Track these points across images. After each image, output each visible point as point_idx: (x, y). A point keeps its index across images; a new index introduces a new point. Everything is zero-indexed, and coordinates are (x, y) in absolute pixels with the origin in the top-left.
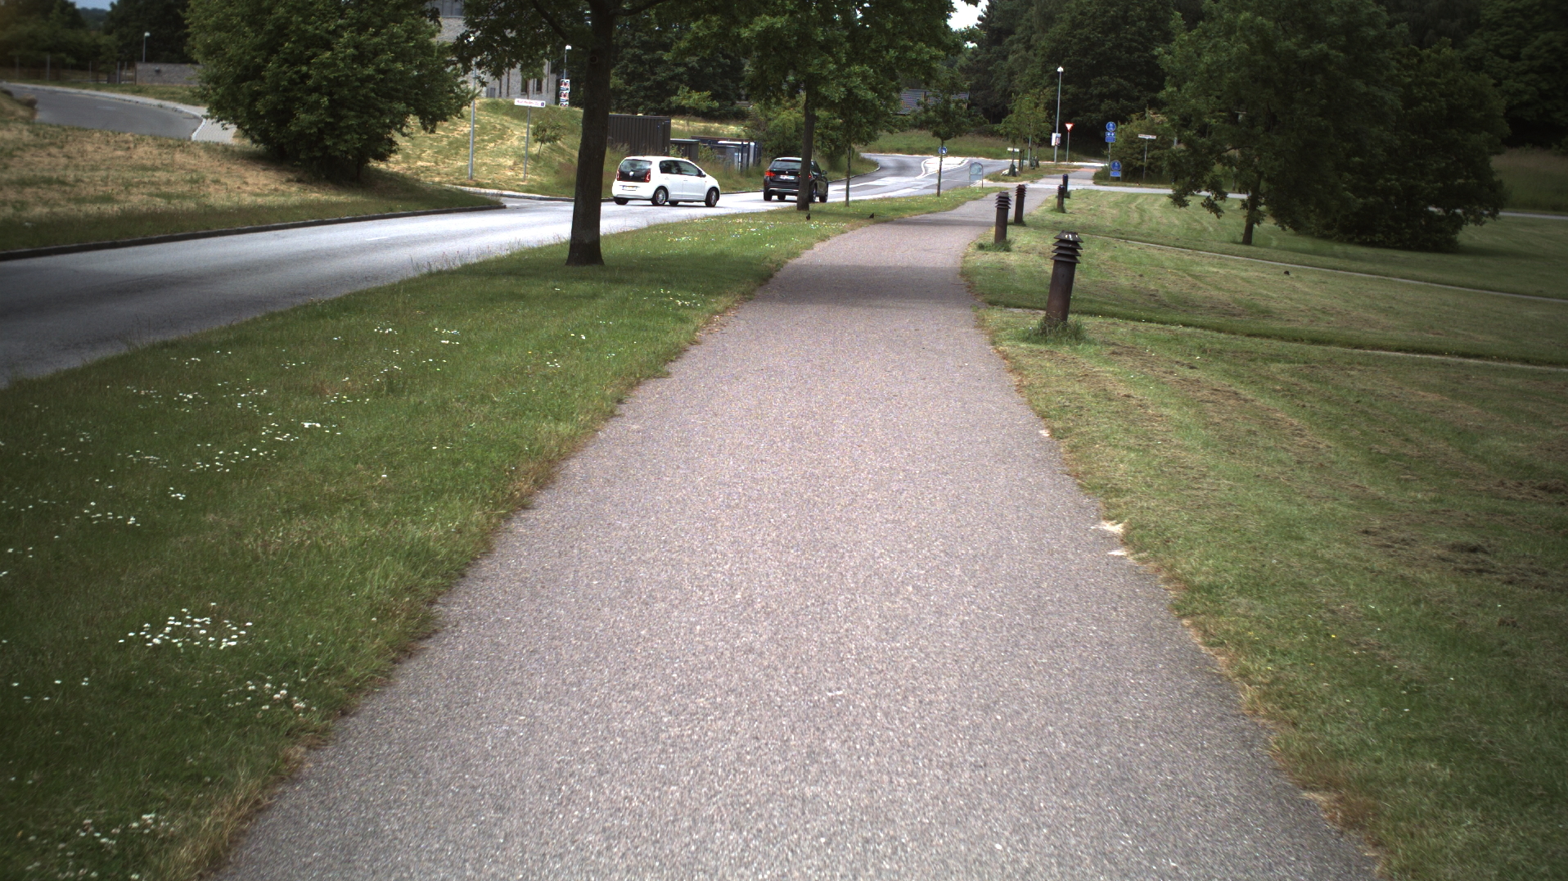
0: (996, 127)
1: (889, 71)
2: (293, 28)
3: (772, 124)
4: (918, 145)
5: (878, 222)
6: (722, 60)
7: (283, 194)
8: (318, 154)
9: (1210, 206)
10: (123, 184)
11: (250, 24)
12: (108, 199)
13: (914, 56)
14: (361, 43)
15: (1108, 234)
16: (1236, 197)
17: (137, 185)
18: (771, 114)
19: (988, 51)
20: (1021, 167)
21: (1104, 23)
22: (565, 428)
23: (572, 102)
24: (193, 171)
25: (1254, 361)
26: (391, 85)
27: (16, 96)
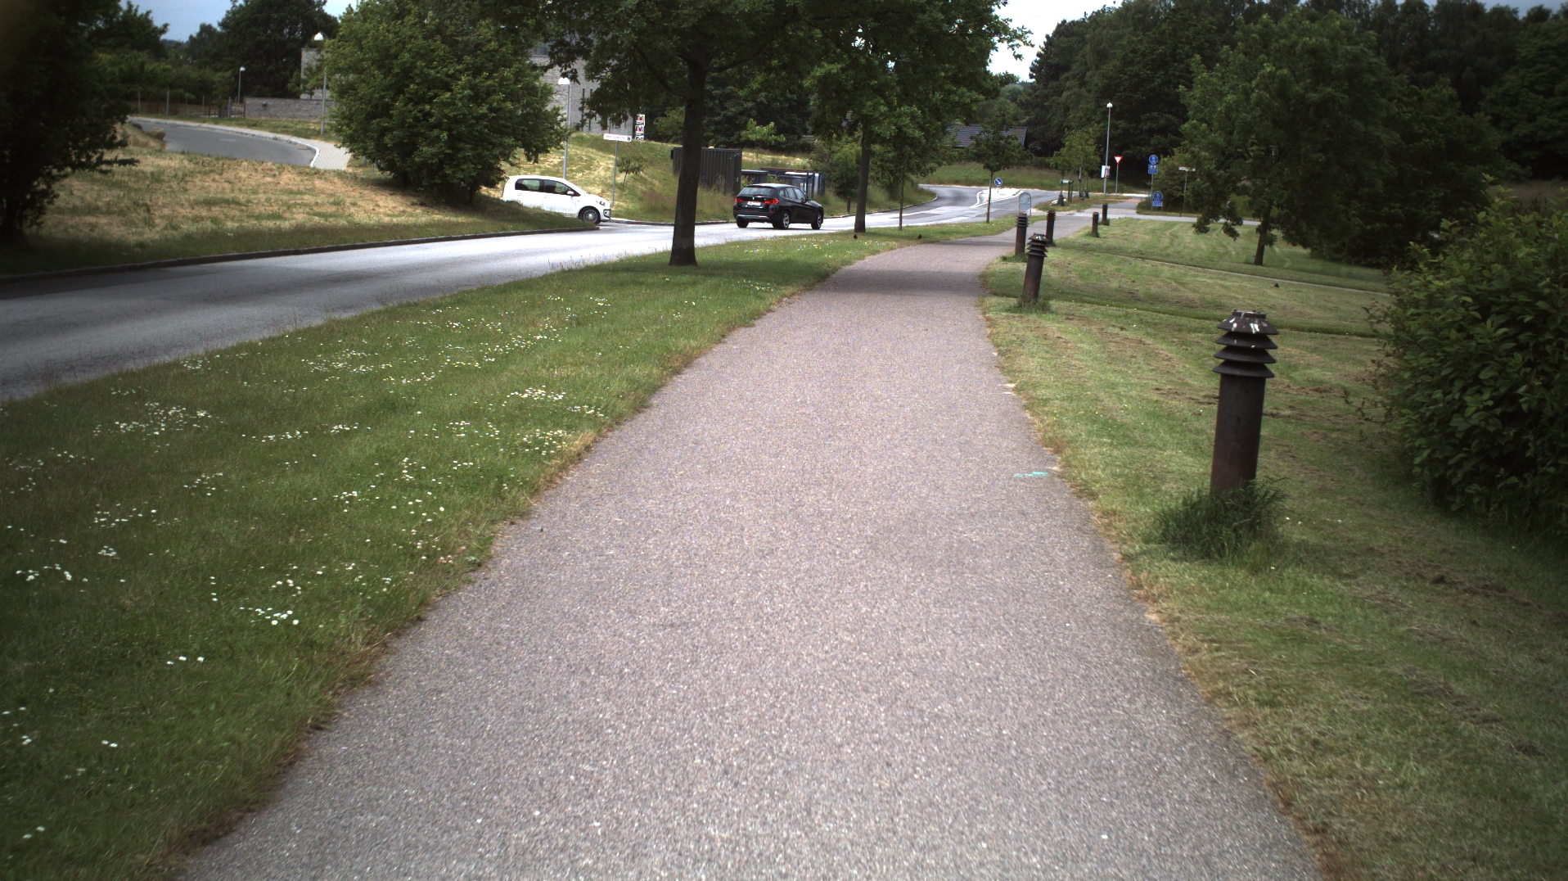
0: (1047, 160)
1: (936, 112)
2: (417, 71)
3: (835, 157)
4: (974, 177)
5: (924, 243)
6: (789, 95)
7: (411, 215)
8: (439, 181)
9: (1229, 231)
10: (284, 205)
11: (379, 68)
12: (277, 216)
13: (957, 99)
14: (476, 85)
15: (1129, 255)
16: (1250, 224)
17: (295, 205)
18: (834, 148)
19: (1046, 86)
20: (1070, 198)
21: (1153, 61)
22: (693, 343)
23: (647, 136)
24: (332, 195)
25: (1179, 330)
26: (502, 122)
27: (145, 129)
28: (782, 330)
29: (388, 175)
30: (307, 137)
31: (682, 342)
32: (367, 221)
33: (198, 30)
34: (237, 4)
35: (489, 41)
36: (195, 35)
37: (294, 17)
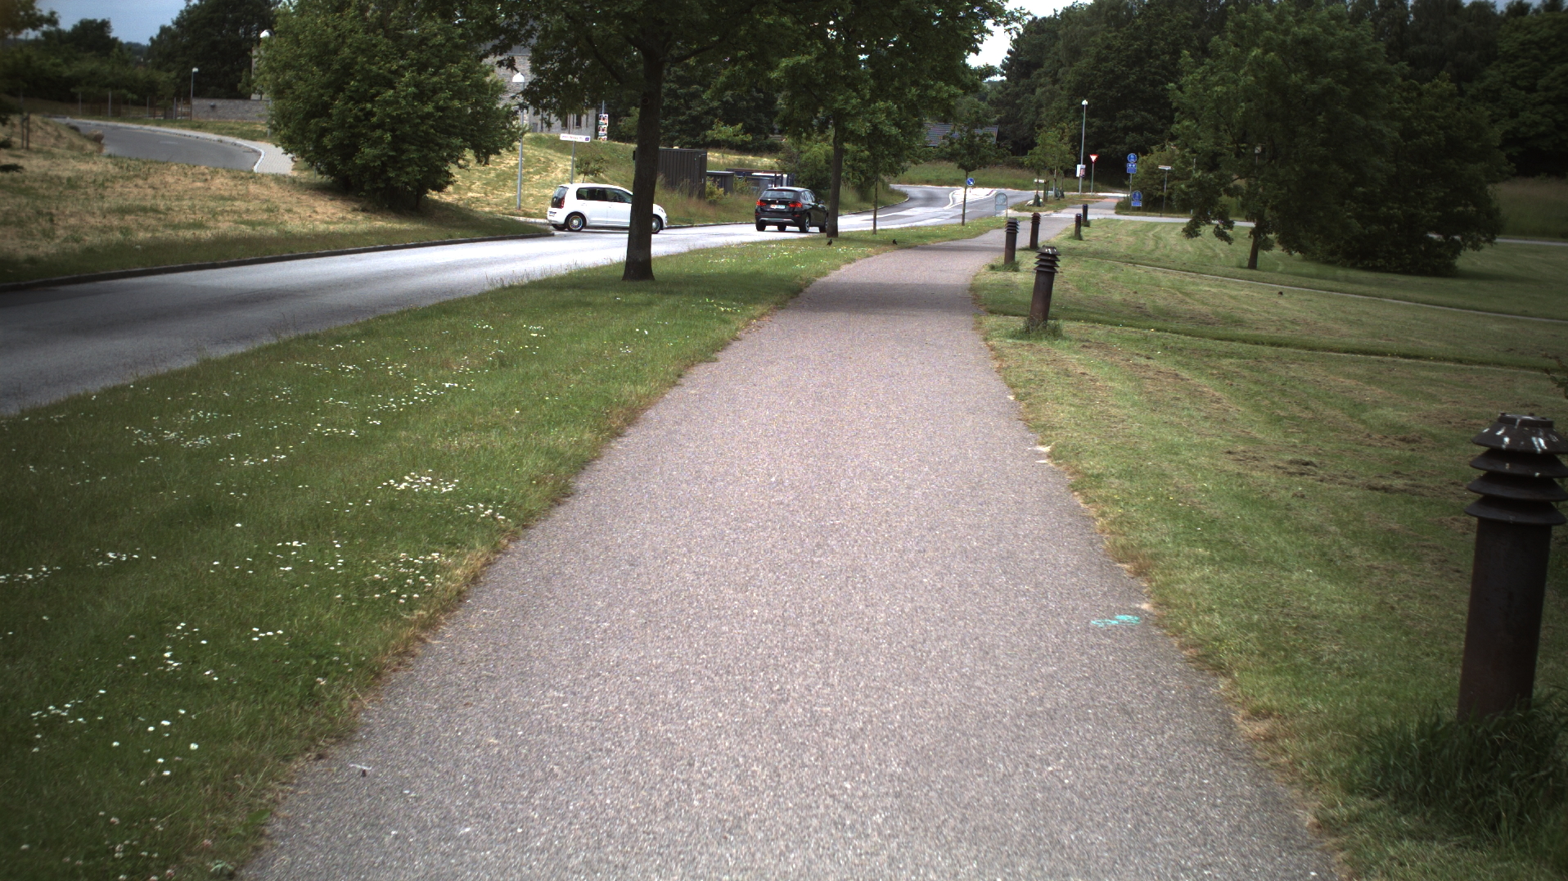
0: (1021, 159)
1: (913, 108)
2: (357, 67)
3: (804, 157)
4: (947, 177)
5: (901, 248)
6: (755, 94)
7: (351, 222)
8: (382, 185)
9: (1220, 235)
10: (209, 212)
11: (318, 64)
12: (199, 225)
13: (934, 94)
14: (421, 82)
15: (1118, 259)
16: (1243, 225)
17: (222, 212)
18: (804, 147)
19: (1017, 84)
20: (1045, 198)
21: (1128, 57)
22: (641, 390)
23: (610, 136)
24: (267, 201)
25: (1208, 356)
26: (449, 121)
27: (82, 132)
28: (750, 365)
29: (325, 179)
30: (253, 139)
31: (627, 388)
32: (300, 229)
33: (157, 31)
34: (191, 4)
35: (435, 35)
36: (155, 37)
37: (249, 17)
